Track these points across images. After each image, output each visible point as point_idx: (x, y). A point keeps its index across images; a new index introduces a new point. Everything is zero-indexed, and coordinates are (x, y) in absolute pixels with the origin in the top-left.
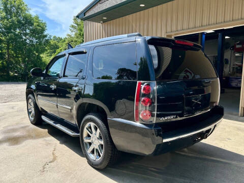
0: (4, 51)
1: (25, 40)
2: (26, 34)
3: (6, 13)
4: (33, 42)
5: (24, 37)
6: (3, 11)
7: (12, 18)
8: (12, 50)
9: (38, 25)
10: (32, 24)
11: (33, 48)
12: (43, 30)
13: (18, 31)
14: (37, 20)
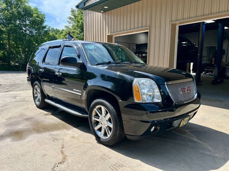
0: (5, 41)
1: (25, 31)
2: (25, 26)
3: (7, 4)
4: (32, 33)
5: (24, 28)
6: (3, 3)
7: (12, 9)
8: (13, 41)
9: (37, 17)
10: (31, 16)
11: (32, 39)
12: (42, 21)
13: (18, 22)
14: (36, 12)
